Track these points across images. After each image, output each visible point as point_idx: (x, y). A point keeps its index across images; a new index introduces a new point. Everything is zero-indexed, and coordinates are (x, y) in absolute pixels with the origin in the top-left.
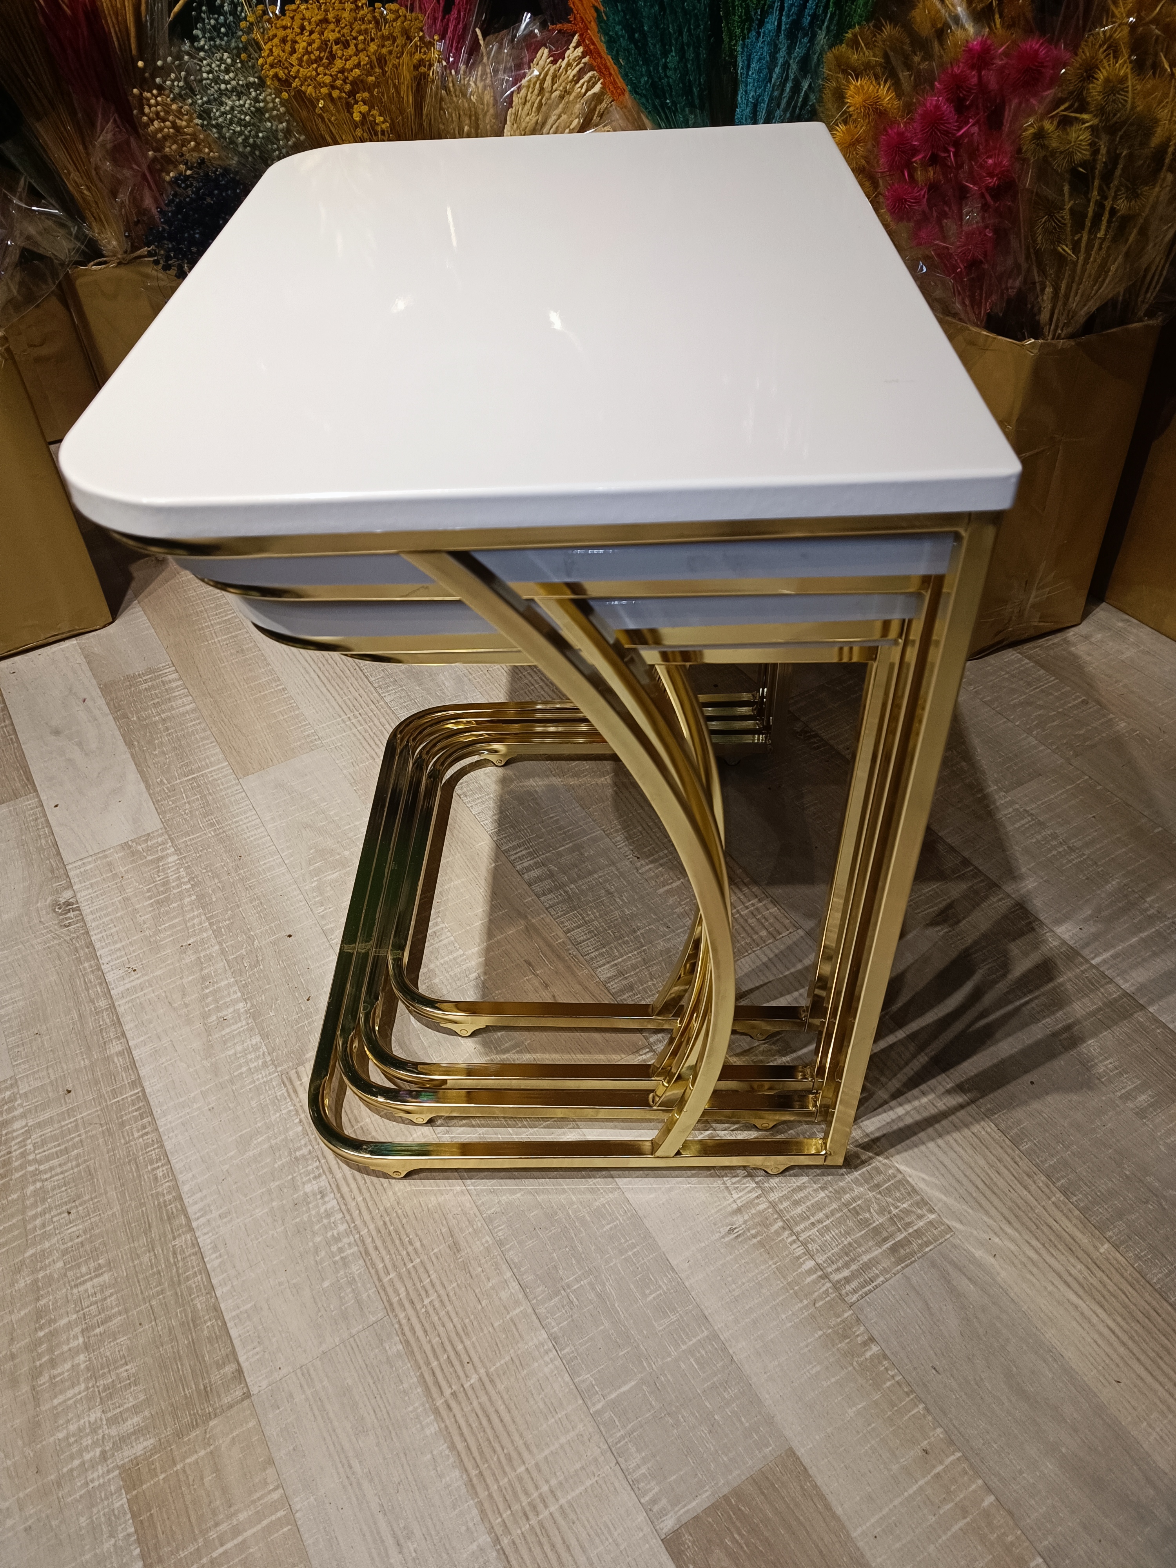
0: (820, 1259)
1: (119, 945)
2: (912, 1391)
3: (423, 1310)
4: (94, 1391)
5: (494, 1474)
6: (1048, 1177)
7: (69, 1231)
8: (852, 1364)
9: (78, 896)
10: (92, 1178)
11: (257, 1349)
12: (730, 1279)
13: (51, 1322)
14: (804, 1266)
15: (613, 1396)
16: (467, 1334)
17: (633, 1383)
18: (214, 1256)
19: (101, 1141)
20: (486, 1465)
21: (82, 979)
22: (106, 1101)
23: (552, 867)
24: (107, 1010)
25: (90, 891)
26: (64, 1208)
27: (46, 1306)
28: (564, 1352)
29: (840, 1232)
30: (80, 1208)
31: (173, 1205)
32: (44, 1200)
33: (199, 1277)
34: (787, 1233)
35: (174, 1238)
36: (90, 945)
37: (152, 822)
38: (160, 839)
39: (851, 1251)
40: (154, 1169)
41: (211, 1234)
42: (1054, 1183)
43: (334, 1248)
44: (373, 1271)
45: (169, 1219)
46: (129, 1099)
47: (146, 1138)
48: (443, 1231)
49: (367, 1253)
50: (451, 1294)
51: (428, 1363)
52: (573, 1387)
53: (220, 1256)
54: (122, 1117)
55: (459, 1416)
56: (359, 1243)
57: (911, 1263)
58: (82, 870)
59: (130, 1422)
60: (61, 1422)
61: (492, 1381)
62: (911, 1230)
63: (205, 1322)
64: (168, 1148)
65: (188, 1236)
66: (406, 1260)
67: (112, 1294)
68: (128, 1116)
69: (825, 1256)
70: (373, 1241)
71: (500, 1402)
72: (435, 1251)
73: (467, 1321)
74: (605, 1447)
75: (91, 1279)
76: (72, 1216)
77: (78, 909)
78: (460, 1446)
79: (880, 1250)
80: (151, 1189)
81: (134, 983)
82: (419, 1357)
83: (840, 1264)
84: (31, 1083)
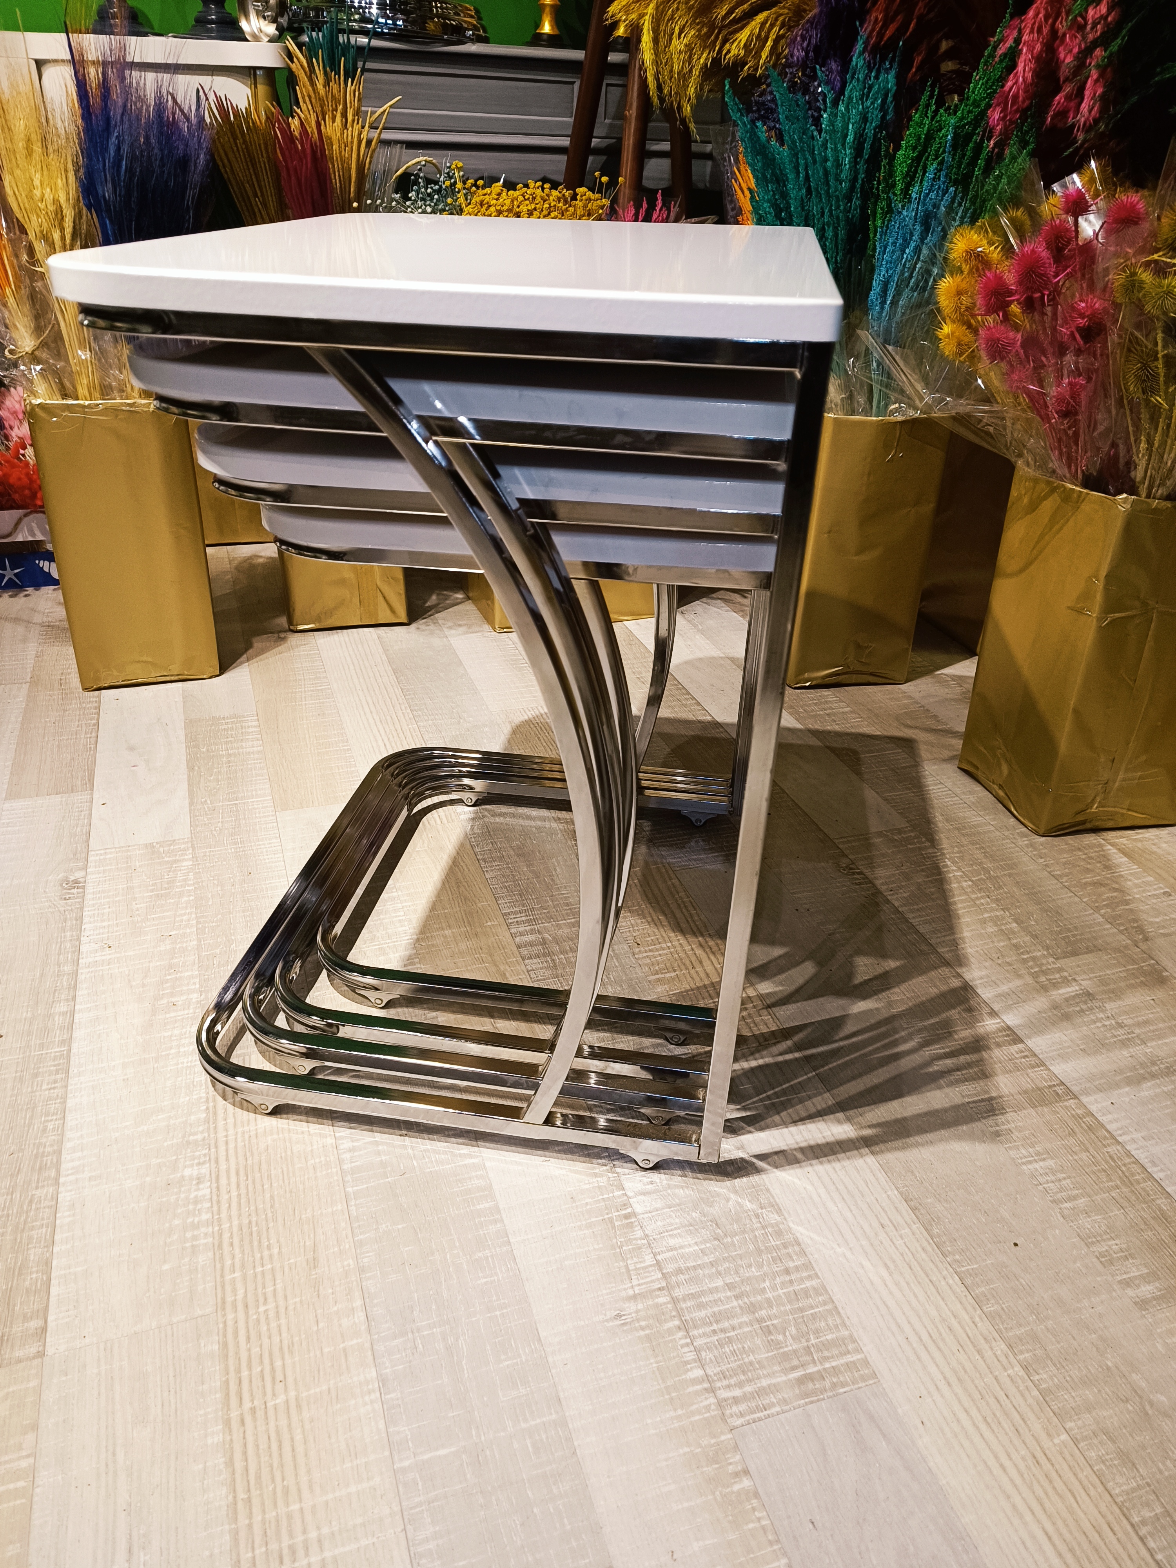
0: (710, 1372)
1: (105, 924)
2: (778, 1541)
3: (255, 1317)
5: (263, 1504)
6: (1010, 1347)
8: (714, 1493)
9: (89, 877)
11: (70, 1313)
12: (601, 1366)
14: (690, 1373)
15: (426, 1457)
16: (291, 1352)
17: (453, 1449)
18: (67, 1213)
19: (10, 1085)
20: (258, 1492)
21: (58, 945)
22: (30, 1051)
23: (547, 936)
24: (69, 974)
25: (101, 875)
28: (388, 1397)
29: (744, 1348)
31: (50, 1158)
33: (44, 1230)
34: (681, 1334)
35: (37, 1188)
36: (80, 919)
37: (182, 831)
38: (183, 846)
39: (749, 1370)
41: (73, 1193)
42: (1015, 1355)
43: (189, 1235)
44: (218, 1266)
45: (40, 1168)
46: (53, 1055)
48: (308, 1244)
49: (220, 1246)
50: (291, 1308)
51: (238, 1371)
52: (384, 1435)
53: (74, 1215)
55: (249, 1435)
56: (216, 1235)
57: (818, 1400)
58: (102, 857)
61: (299, 1407)
62: (827, 1365)
63: (31, 1273)
65: (51, 1189)
66: (258, 1262)
68: (45, 1069)
69: (718, 1369)
70: (231, 1237)
71: (299, 1431)
72: (292, 1261)
73: (296, 1339)
74: (396, 1508)
77: (83, 888)
78: (239, 1465)
79: (784, 1378)
81: (103, 958)
82: (231, 1361)
83: (732, 1381)
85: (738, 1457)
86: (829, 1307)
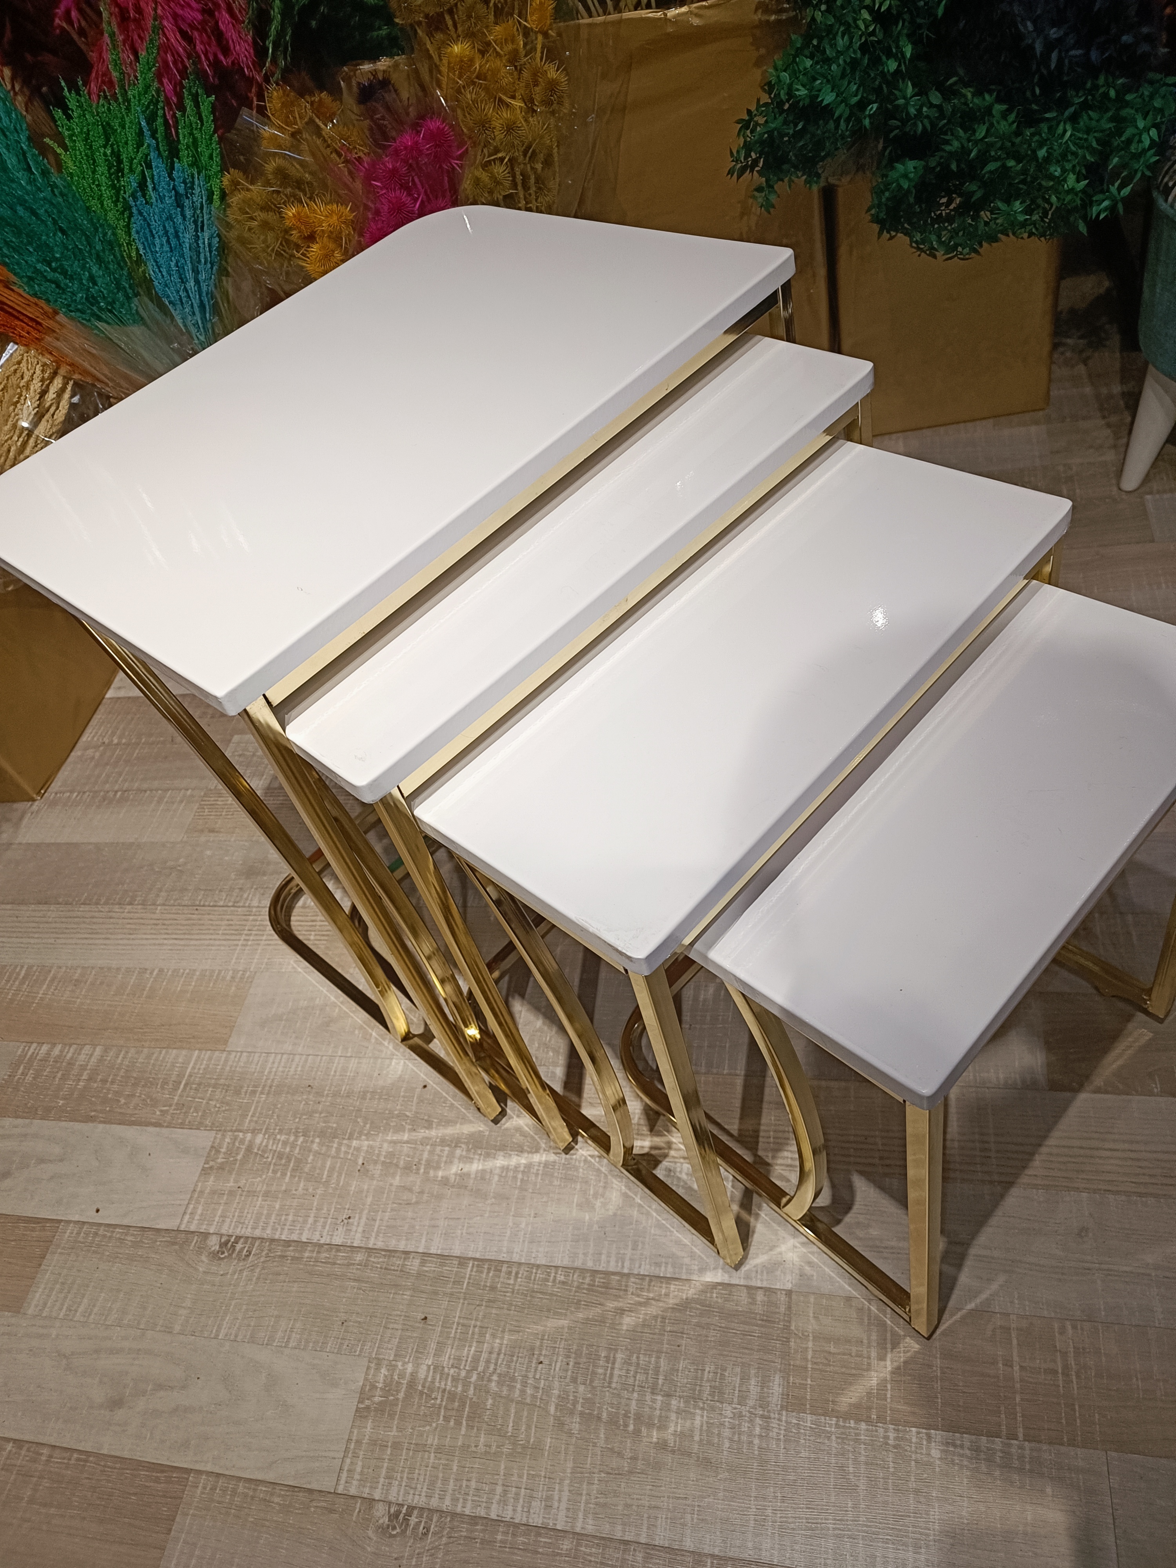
4: (708, 1404)
7: (557, 1369)
9: (223, 1232)
19: (494, 1311)
21: (319, 1264)
24: (369, 1256)
25: (228, 1220)
26: (533, 1365)
30: (544, 1352)
31: (597, 1280)
32: (513, 1379)
36: (288, 1243)
37: (202, 1138)
40: (554, 1282)
45: (606, 1287)
46: (474, 1273)
47: (520, 1276)
54: (485, 1286)
58: (197, 1217)
63: (711, 1297)
64: (544, 1263)
67: (638, 1358)
75: (613, 1368)
80: (570, 1291)
81: (362, 1223)
84: (390, 1346)
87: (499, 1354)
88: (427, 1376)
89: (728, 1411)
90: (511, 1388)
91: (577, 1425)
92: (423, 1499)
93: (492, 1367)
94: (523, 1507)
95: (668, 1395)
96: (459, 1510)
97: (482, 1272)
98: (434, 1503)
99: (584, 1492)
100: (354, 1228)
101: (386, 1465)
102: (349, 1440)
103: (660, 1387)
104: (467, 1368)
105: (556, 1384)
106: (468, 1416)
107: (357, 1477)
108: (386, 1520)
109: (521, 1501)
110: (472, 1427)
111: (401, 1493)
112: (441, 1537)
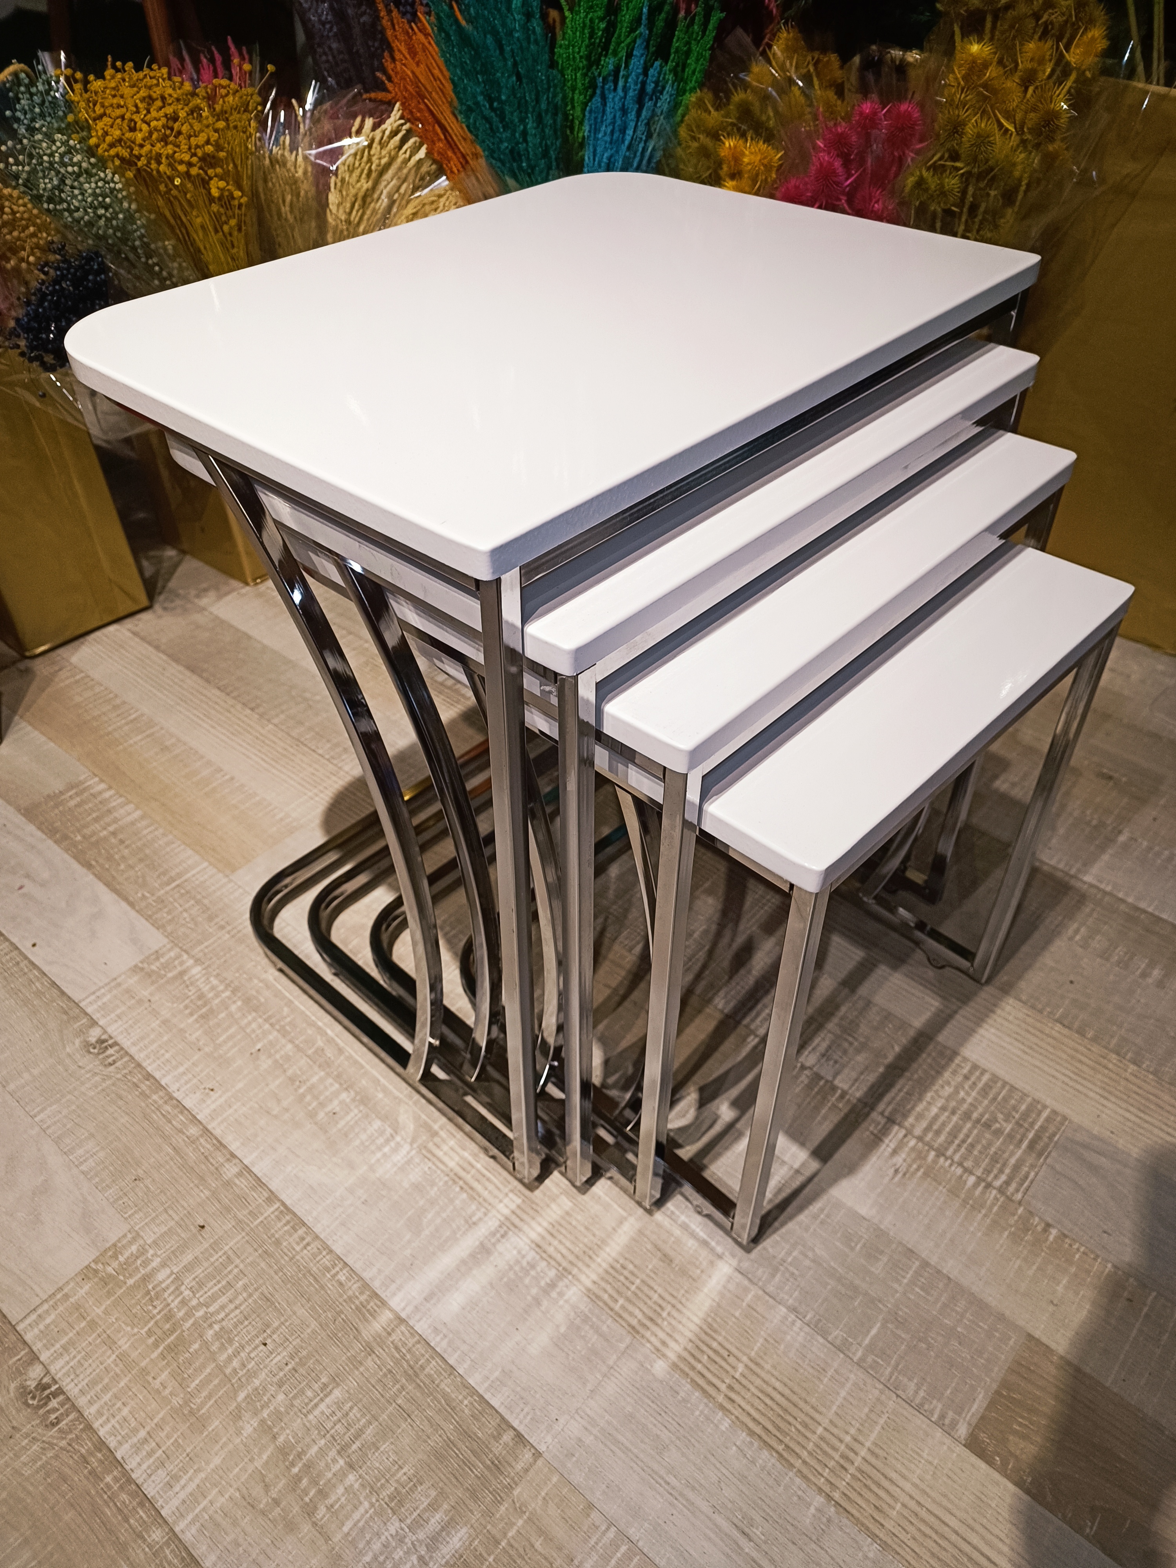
0: (978, 1174)
2: (1097, 1256)
3: (665, 1323)
4: (380, 1505)
5: (799, 1443)
7: (274, 1362)
8: (1043, 1251)
9: (109, 1031)
10: (273, 1303)
11: (526, 1410)
12: (915, 1212)
13: (299, 1456)
14: (968, 1183)
15: (867, 1341)
16: (715, 1331)
17: (878, 1325)
18: (438, 1339)
19: (263, 1265)
20: (788, 1438)
21: (158, 1113)
22: (248, 1225)
24: (202, 1136)
25: (120, 1023)
26: (257, 1342)
27: (287, 1441)
28: (808, 1318)
29: (984, 1145)
30: (275, 1336)
31: (372, 1304)
32: (230, 1341)
33: (434, 1362)
34: (942, 1159)
36: (149, 1076)
37: (155, 940)
38: (172, 954)
39: (998, 1159)
40: (334, 1276)
41: (424, 1319)
42: (1124, 1058)
44: (601, 1304)
46: (273, 1216)
47: (309, 1248)
51: (693, 1368)
52: (829, 1345)
53: (445, 1336)
54: (273, 1235)
55: (743, 1404)
57: (1049, 1154)
58: (99, 1004)
59: (433, 1521)
60: (361, 1546)
61: (757, 1364)
62: (1036, 1128)
63: (461, 1402)
64: (338, 1252)
65: (403, 1328)
66: (627, 1283)
67: (351, 1408)
68: (280, 1233)
69: (981, 1169)
71: (773, 1380)
72: (650, 1267)
73: (709, 1320)
74: (880, 1386)
75: (322, 1400)
76: (270, 1346)
77: (116, 1044)
78: (757, 1430)
79: (1021, 1151)
80: (341, 1296)
81: (218, 1103)
82: (682, 1365)
83: (995, 1171)
84: (156, 1230)
85: (1037, 1219)
86: (1007, 1088)
87: (236, 1308)
88: (164, 1281)
89: (394, 1526)
90: (223, 1348)
91: (251, 1429)
92: (76, 1390)
93: (222, 1315)
94: (149, 1467)
95: (351, 1466)
96: (96, 1425)
97: (279, 1220)
98: (81, 1402)
99: (209, 1498)
100: (209, 1102)
101: (71, 1335)
102: (60, 1289)
103: (350, 1451)
104: (201, 1300)
105: (262, 1376)
106: (169, 1346)
107: (41, 1327)
108: (32, 1384)
109: (151, 1460)
110: (164, 1358)
111: (64, 1371)
112: (63, 1438)
